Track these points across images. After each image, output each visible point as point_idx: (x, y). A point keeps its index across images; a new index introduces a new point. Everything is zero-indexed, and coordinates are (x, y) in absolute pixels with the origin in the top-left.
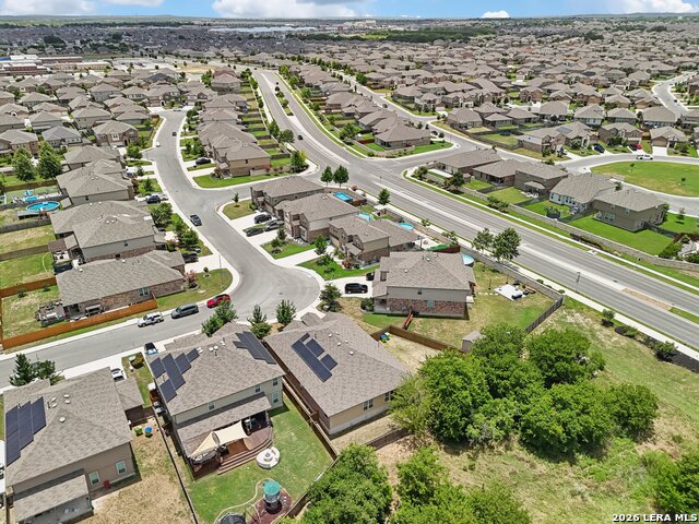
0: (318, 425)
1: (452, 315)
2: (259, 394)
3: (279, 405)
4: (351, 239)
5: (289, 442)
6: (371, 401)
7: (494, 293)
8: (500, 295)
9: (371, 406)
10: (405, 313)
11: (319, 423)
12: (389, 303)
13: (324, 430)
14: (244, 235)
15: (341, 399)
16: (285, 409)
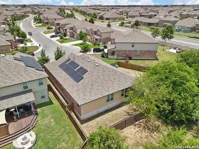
0: (72, 114)
1: (149, 58)
2: (27, 91)
3: (46, 100)
4: (96, 33)
5: (48, 127)
6: (112, 94)
7: (167, 51)
8: (169, 52)
9: (112, 99)
10: (124, 58)
11: (74, 112)
12: (116, 53)
13: (77, 117)
14: (50, 38)
15: (90, 92)
16: (50, 103)
